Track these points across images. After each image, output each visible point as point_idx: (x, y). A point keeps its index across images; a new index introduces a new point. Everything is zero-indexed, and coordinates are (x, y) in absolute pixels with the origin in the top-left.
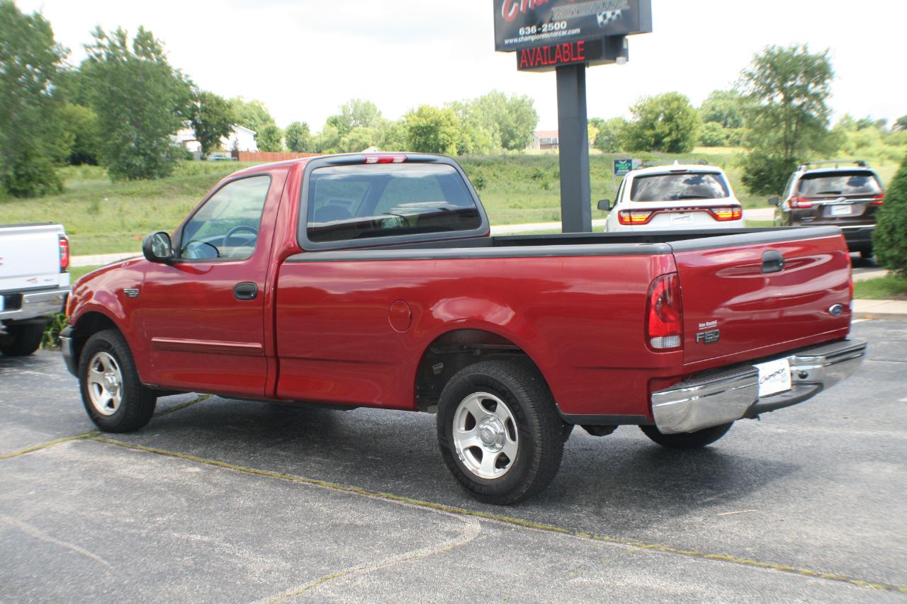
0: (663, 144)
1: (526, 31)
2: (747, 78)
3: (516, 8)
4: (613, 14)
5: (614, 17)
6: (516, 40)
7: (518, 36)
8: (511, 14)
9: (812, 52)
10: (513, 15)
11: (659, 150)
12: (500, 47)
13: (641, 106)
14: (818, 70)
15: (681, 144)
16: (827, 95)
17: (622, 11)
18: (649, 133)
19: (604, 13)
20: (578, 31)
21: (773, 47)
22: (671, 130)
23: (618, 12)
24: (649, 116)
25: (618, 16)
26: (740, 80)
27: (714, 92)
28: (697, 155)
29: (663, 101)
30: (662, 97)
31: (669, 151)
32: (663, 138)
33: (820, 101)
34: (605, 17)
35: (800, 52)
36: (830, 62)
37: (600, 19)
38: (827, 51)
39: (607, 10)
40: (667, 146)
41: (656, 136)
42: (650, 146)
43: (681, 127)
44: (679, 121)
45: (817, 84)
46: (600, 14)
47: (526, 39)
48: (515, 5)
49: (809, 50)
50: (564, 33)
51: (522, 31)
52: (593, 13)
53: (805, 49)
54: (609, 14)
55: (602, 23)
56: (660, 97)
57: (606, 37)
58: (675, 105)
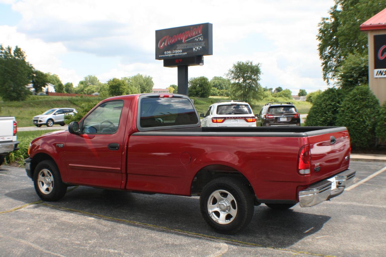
0: (199, 94)
1: (167, 52)
2: (231, 73)
3: (164, 44)
4: (199, 48)
5: (199, 49)
6: (163, 56)
7: (164, 54)
8: (162, 46)
9: (254, 64)
10: (162, 47)
11: (197, 96)
12: (158, 58)
13: (191, 81)
14: (255, 71)
15: (205, 94)
16: (258, 79)
17: (202, 47)
18: (194, 90)
19: (195, 47)
20: (186, 53)
21: (240, 62)
22: (202, 90)
23: (201, 47)
24: (194, 84)
25: (201, 48)
26: (229, 73)
27: (214, 77)
28: (211, 98)
29: (199, 79)
30: (199, 78)
31: (200, 97)
32: (199, 92)
33: (256, 81)
34: (196, 49)
35: (250, 64)
36: (260, 68)
37: (194, 49)
38: (258, 65)
39: (197, 46)
40: (200, 95)
41: (196, 91)
42: (194, 95)
43: (205, 89)
44: (205, 87)
45: (255, 75)
46: (194, 48)
47: (167, 55)
48: (163, 43)
49: (253, 64)
50: (181, 54)
51: (165, 53)
52: (192, 47)
53: (251, 63)
54: (197, 48)
55: (195, 51)
56: (198, 78)
57: (196, 56)
58: (203, 81)
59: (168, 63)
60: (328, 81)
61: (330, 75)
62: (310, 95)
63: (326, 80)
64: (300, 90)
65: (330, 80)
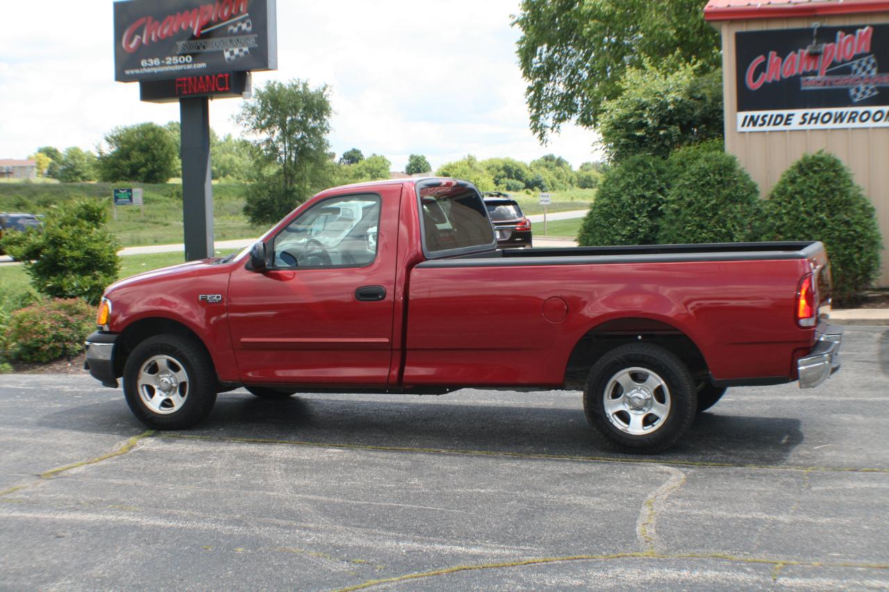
0: (139, 174)
1: (148, 62)
2: (248, 113)
3: (139, 39)
4: (241, 51)
5: (242, 54)
6: (137, 71)
7: (140, 67)
8: (132, 45)
9: (312, 89)
10: (135, 47)
11: (136, 180)
12: (121, 76)
13: (117, 137)
14: (316, 106)
15: (157, 174)
16: (323, 130)
17: (249, 49)
18: (125, 163)
19: (230, 50)
20: (203, 65)
21: (275, 83)
22: (147, 160)
23: (246, 49)
24: (126, 146)
25: (246, 53)
26: (244, 114)
27: (169, 124)
28: (174, 185)
29: (138, 132)
30: (138, 127)
31: (145, 182)
32: (139, 168)
33: (318, 136)
34: (232, 53)
35: (301, 89)
36: (327, 99)
37: (227, 55)
38: (324, 89)
39: (235, 46)
40: (144, 176)
41: (131, 166)
42: (126, 176)
43: (157, 158)
44: (155, 152)
45: (315, 119)
46: (227, 50)
47: (149, 70)
48: (137, 37)
49: (309, 87)
50: (189, 67)
51: (144, 63)
52: (220, 48)
53: (305, 85)
54: (236, 51)
55: (229, 59)
56: (136, 128)
57: (234, 72)
58: (151, 135)
59: (154, 90)
60: (541, 136)
61: (548, 119)
62: (446, 171)
63: (538, 133)
64: (412, 157)
65: (548, 131)
